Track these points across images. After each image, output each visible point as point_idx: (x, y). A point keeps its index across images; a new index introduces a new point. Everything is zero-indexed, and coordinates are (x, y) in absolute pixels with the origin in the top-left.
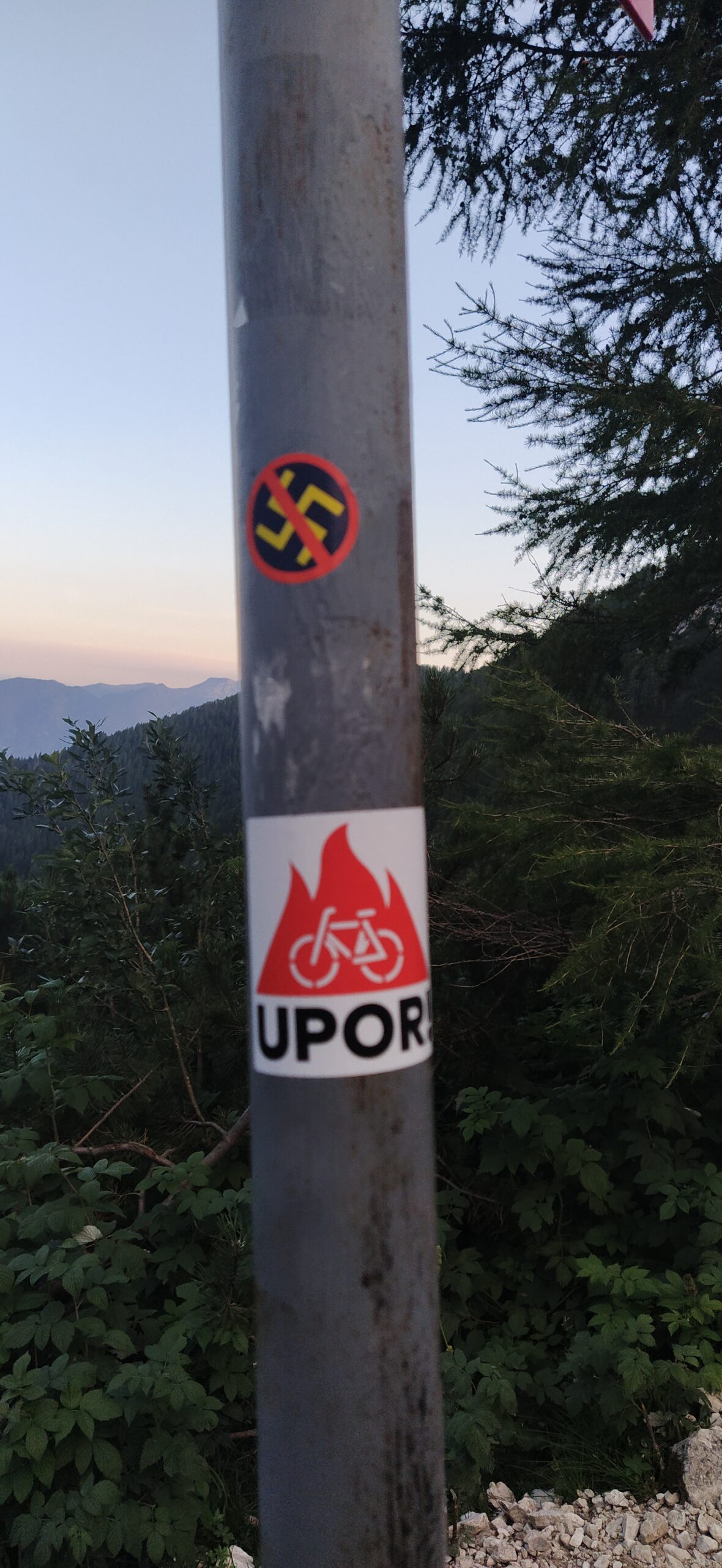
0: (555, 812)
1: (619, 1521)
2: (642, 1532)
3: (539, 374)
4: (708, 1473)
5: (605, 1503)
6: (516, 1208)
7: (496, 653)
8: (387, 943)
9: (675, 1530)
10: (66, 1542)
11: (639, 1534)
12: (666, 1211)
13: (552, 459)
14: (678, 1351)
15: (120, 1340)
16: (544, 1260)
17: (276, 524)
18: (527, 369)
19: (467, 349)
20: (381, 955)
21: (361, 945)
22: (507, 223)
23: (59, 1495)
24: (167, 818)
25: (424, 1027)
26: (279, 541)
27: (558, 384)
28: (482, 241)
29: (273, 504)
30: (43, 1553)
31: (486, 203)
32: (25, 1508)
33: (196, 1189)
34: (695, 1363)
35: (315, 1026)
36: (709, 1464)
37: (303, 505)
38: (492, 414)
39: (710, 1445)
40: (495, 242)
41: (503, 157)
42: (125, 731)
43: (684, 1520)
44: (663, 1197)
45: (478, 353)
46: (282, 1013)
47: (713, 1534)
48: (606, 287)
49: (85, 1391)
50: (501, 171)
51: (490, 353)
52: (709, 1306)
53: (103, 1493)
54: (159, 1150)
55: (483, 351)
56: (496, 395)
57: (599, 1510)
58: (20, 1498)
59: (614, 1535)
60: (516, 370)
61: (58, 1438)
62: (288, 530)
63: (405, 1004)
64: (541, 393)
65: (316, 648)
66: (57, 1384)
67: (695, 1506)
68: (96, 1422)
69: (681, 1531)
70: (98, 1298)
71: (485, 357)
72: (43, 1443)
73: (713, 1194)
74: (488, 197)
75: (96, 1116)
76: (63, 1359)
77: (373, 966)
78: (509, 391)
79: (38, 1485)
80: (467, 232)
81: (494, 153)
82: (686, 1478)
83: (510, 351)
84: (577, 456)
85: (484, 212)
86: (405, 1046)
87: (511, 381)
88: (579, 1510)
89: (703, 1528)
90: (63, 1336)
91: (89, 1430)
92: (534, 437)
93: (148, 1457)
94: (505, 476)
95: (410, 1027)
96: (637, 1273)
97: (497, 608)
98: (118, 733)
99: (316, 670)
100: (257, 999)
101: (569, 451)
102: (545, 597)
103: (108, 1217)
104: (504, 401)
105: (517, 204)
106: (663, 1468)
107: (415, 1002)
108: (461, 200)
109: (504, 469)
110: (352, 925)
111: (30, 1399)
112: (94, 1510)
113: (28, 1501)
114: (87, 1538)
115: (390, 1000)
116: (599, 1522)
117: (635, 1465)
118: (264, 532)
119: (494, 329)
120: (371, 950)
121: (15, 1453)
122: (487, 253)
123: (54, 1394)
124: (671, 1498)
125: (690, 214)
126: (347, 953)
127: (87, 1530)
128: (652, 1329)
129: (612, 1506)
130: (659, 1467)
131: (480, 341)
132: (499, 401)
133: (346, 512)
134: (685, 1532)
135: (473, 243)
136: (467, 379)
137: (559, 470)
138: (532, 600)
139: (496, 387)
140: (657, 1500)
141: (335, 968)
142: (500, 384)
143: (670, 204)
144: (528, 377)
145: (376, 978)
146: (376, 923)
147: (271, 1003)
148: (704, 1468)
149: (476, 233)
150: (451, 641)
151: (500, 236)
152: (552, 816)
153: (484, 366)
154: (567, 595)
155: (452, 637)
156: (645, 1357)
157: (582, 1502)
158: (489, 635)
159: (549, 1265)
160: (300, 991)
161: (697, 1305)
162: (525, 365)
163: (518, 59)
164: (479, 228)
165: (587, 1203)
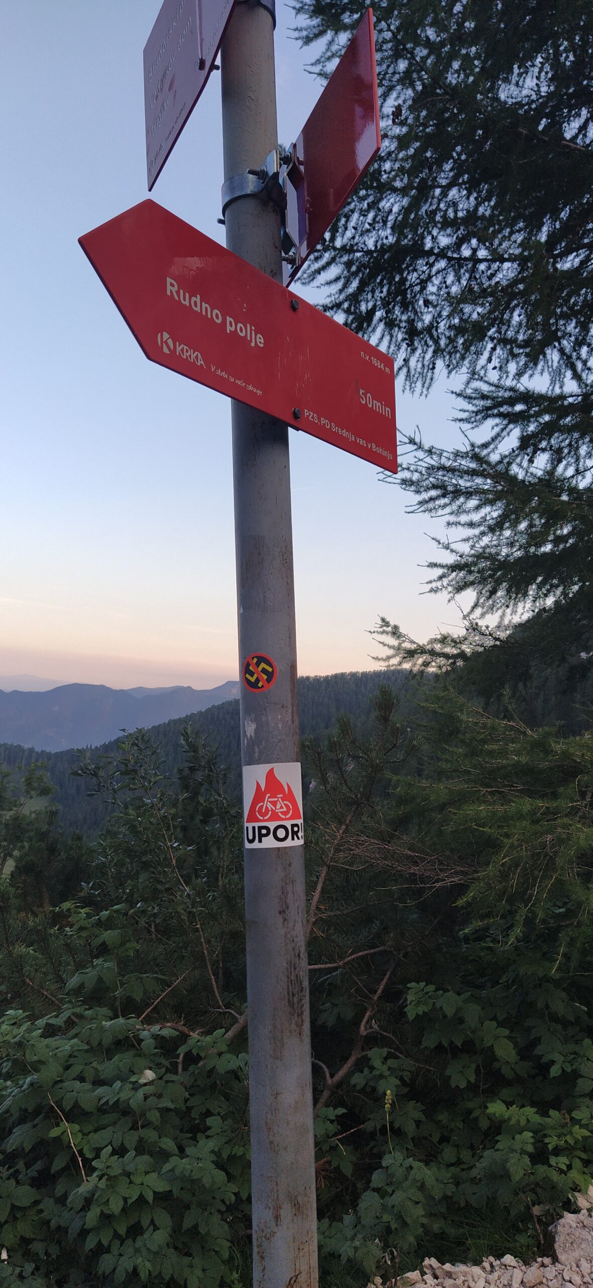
0: (468, 783)
1: (510, 1274)
2: (524, 1280)
3: (454, 481)
4: (572, 1243)
5: (502, 1264)
6: (448, 1072)
7: (440, 667)
8: (286, 805)
9: (547, 1279)
10: (135, 1269)
11: (522, 1282)
12: (555, 1071)
13: (464, 537)
14: (553, 1160)
15: (168, 1144)
16: (470, 1112)
17: (252, 674)
18: (445, 478)
19: (404, 466)
20: (285, 809)
21: (278, 806)
22: (436, 371)
23: (129, 1241)
24: (196, 794)
25: (300, 834)
26: (253, 679)
27: (467, 488)
28: (419, 384)
29: (251, 668)
30: (120, 1276)
31: (421, 359)
32: (108, 1251)
33: (220, 1054)
34: (564, 1168)
35: (264, 832)
36: (573, 1237)
37: (260, 669)
38: (422, 509)
39: (574, 1225)
40: (428, 384)
41: (433, 327)
42: (159, 725)
43: (554, 1273)
44: (553, 1062)
45: (411, 469)
46: (254, 828)
47: (573, 1281)
48: (510, 409)
49: (147, 1173)
50: (432, 337)
51: (420, 468)
52: (580, 1132)
53: (158, 1238)
54: (193, 1030)
55: (415, 467)
56: (425, 496)
57: (497, 1268)
58: (105, 1242)
59: (506, 1283)
60: (438, 479)
61: (130, 1202)
62: (255, 676)
63: (293, 826)
64: (457, 493)
65: (264, 712)
66: (128, 1168)
67: (562, 1265)
68: (155, 1193)
69: (551, 1280)
70: (154, 1116)
71: (416, 471)
72: (121, 1204)
73: (588, 1059)
74: (422, 355)
75: (148, 1005)
76: (132, 1153)
77: (282, 813)
78: (433, 493)
79: (116, 1235)
80: (408, 379)
81: (426, 325)
82: (556, 1246)
83: (433, 467)
84: (483, 534)
85: (420, 365)
86: (293, 839)
87: (435, 487)
88: (484, 1269)
89: (567, 1278)
90: (131, 1140)
91: (150, 1197)
92: (451, 521)
93: (187, 1223)
94: (439, 543)
95: (295, 834)
96: (530, 1111)
97: (434, 637)
98: (153, 727)
99: (264, 719)
100: (246, 825)
101: (477, 531)
102: (467, 630)
103: (159, 1065)
104: (432, 499)
105: (444, 356)
106: (542, 1242)
107: (297, 825)
108: (404, 357)
109: (438, 539)
110: (276, 799)
111: (112, 1175)
112: (154, 1248)
113: (109, 1246)
114: (148, 1264)
115: (288, 824)
116: (496, 1275)
117: (522, 1239)
118: (248, 676)
119: (421, 454)
120: (281, 807)
121: (102, 1211)
122: (422, 392)
123: (128, 1175)
124: (547, 1261)
125: (569, 357)
126: (274, 808)
127: (149, 1261)
128: (532, 1140)
129: (505, 1266)
130: (540, 1241)
131: (412, 461)
132: (427, 499)
133: (273, 671)
134: (554, 1281)
135: (413, 385)
136: (404, 486)
137: (471, 543)
138: (459, 631)
139: (425, 490)
140: (537, 1262)
141: (270, 812)
142: (427, 489)
143: (555, 350)
144: (447, 483)
145: (284, 817)
146: (283, 799)
147: (250, 825)
148: (569, 1239)
149: (415, 379)
150: (404, 658)
151: (432, 379)
152: (466, 786)
153: (416, 477)
154: (484, 628)
155: (406, 655)
156: (527, 1160)
157: (486, 1265)
158: (432, 653)
159: (474, 1115)
160: (259, 820)
161: (571, 1133)
162: (444, 476)
163: (442, 264)
164: (416, 376)
165: (500, 1069)
